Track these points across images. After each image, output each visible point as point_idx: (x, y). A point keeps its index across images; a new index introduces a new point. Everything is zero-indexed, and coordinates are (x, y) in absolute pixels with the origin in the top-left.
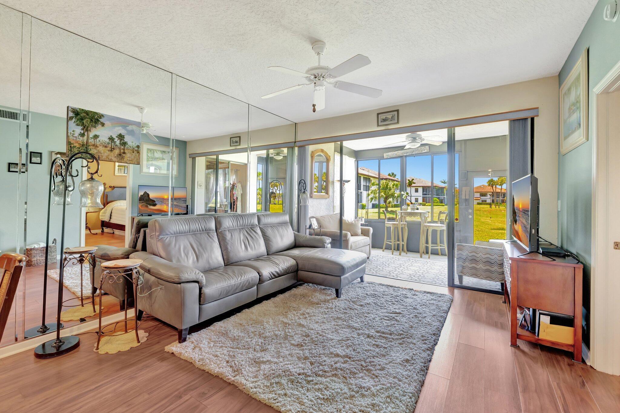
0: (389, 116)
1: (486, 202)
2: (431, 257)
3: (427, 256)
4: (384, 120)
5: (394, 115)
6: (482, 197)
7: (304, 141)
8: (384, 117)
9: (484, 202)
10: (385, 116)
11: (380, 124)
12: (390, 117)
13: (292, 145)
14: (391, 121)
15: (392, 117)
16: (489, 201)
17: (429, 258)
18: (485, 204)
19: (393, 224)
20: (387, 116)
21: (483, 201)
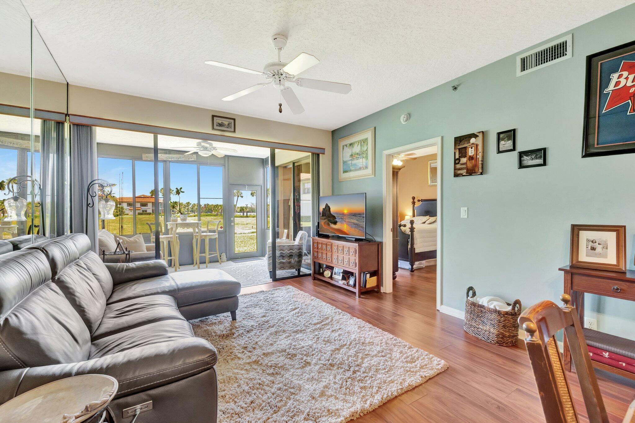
0: (226, 122)
1: (146, 212)
2: (208, 266)
3: (204, 265)
4: (221, 125)
5: (230, 123)
6: (142, 207)
7: (90, 117)
8: (220, 122)
9: (145, 213)
10: (222, 121)
11: (215, 127)
12: (227, 124)
13: (61, 118)
14: (227, 129)
15: (228, 124)
16: (150, 211)
17: (207, 267)
18: (145, 214)
19: (166, 238)
20: (223, 121)
21: (143, 211)
